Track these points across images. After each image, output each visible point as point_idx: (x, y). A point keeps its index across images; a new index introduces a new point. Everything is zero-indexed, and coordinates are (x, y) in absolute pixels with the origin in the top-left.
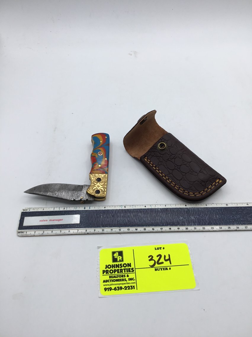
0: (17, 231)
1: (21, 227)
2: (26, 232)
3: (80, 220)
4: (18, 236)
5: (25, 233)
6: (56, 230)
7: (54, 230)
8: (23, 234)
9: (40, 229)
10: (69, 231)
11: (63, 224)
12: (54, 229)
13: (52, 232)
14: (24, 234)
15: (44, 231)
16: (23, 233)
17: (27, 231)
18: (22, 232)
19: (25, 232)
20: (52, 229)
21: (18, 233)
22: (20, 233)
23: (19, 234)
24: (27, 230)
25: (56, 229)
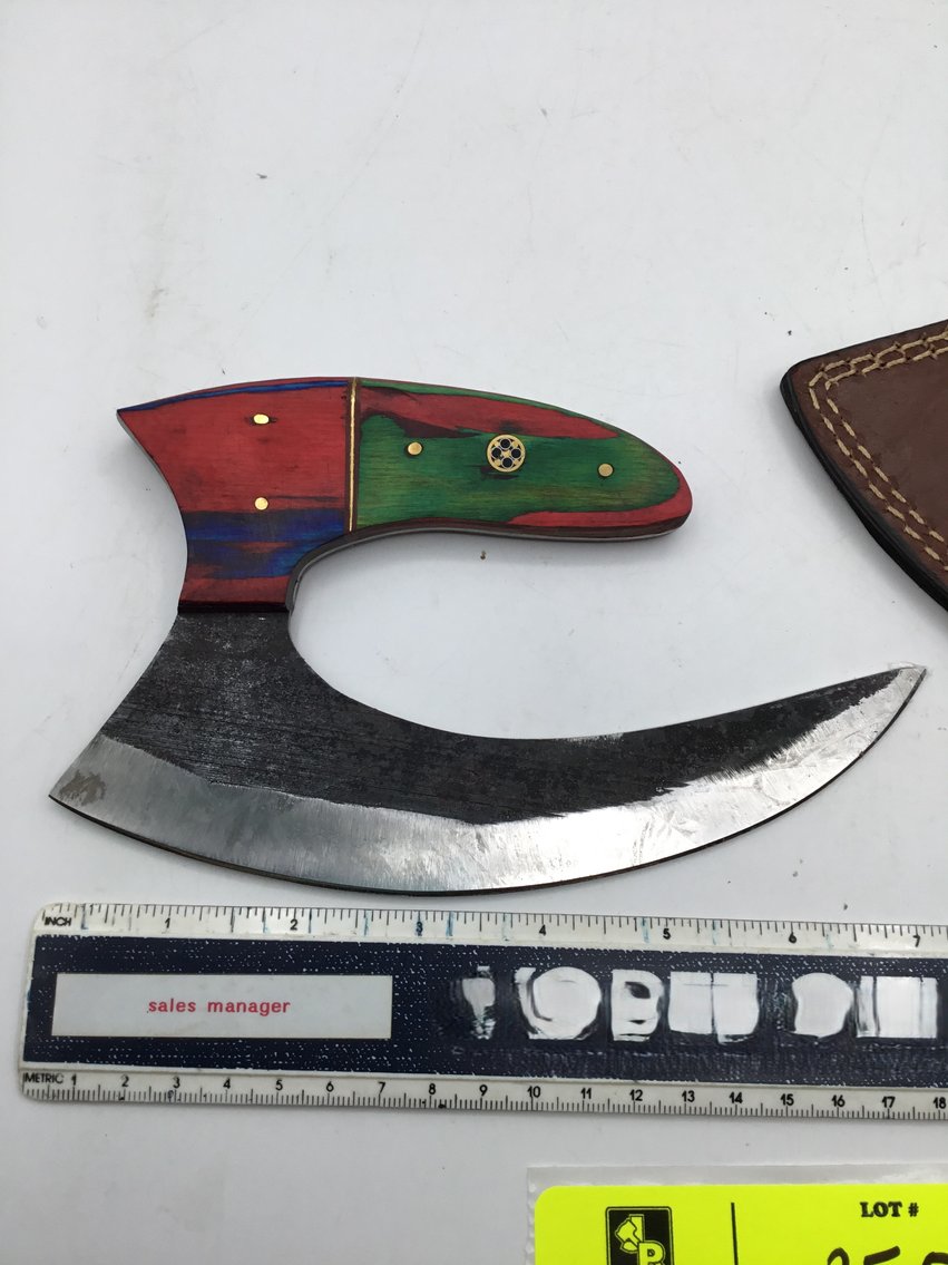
0: (19, 1070)
1: (42, 1043)
2: (74, 1078)
3: (394, 1014)
4: (29, 1095)
5: (67, 1085)
6: (249, 1076)
7: (239, 1075)
8: (54, 1086)
9: (152, 1065)
10: (330, 1087)
11: (291, 1040)
12: (238, 1070)
13: (227, 1084)
14: (61, 1087)
15: (182, 1079)
16: (54, 1078)
17: (80, 1071)
18: (50, 1078)
19: (68, 1077)
20: (225, 1070)
21: (26, 1078)
22: (35, 1078)
23: (30, 1085)
24: (78, 1066)
25: (250, 1071)
